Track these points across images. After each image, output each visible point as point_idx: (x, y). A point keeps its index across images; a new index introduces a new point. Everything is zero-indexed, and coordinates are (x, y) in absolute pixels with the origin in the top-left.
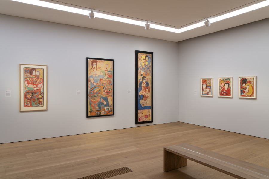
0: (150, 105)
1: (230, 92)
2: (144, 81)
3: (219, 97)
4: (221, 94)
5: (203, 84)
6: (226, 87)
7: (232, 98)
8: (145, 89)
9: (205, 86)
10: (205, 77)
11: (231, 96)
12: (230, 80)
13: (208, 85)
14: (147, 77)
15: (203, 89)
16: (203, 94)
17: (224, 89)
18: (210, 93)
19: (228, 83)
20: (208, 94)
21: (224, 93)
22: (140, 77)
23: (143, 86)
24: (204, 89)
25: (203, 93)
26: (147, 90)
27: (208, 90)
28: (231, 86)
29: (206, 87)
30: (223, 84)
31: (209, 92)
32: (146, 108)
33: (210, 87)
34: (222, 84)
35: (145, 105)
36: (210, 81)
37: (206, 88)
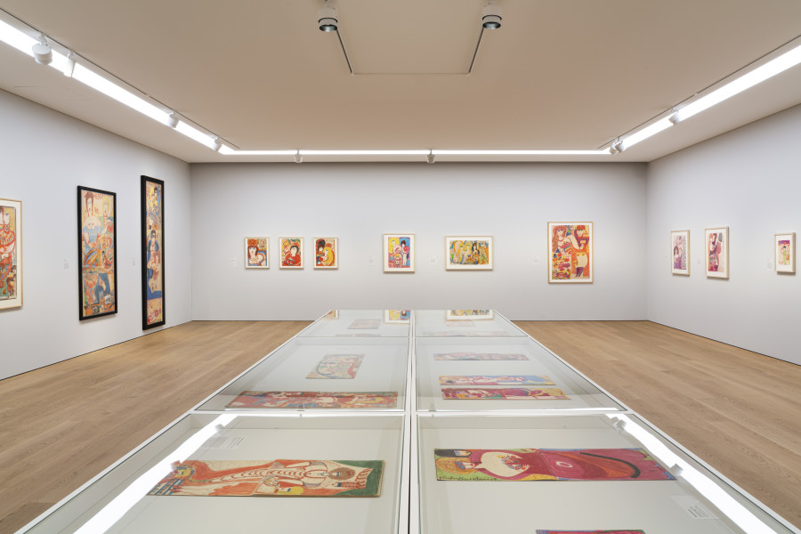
0: (160, 289)
1: (300, 260)
2: (153, 240)
3: (281, 269)
4: (285, 264)
5: (249, 247)
6: (294, 252)
7: (302, 269)
8: (155, 256)
9: (253, 251)
10: (254, 236)
11: (301, 267)
12: (299, 241)
13: (260, 249)
14: (157, 232)
15: (249, 256)
16: (249, 264)
17: (289, 255)
18: (264, 262)
19: (297, 246)
20: (260, 264)
21: (290, 261)
22: (149, 232)
23: (152, 248)
24: (253, 256)
25: (251, 262)
26: (157, 258)
27: (260, 257)
28: (301, 250)
29: (257, 252)
30: (289, 247)
31: (263, 260)
32: (155, 296)
33: (265, 252)
34: (286, 247)
35: (155, 290)
36: (264, 242)
37: (256, 254)
